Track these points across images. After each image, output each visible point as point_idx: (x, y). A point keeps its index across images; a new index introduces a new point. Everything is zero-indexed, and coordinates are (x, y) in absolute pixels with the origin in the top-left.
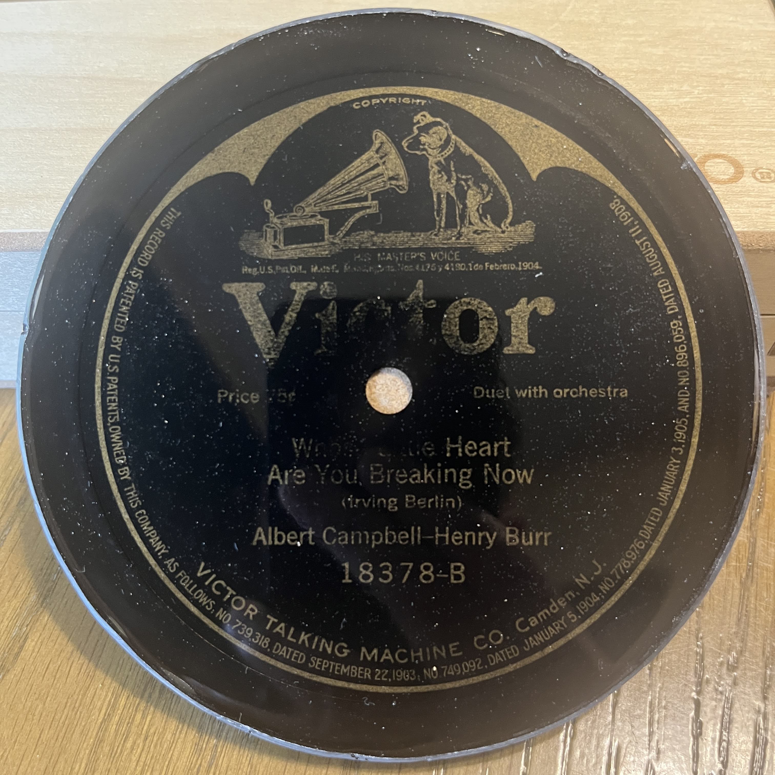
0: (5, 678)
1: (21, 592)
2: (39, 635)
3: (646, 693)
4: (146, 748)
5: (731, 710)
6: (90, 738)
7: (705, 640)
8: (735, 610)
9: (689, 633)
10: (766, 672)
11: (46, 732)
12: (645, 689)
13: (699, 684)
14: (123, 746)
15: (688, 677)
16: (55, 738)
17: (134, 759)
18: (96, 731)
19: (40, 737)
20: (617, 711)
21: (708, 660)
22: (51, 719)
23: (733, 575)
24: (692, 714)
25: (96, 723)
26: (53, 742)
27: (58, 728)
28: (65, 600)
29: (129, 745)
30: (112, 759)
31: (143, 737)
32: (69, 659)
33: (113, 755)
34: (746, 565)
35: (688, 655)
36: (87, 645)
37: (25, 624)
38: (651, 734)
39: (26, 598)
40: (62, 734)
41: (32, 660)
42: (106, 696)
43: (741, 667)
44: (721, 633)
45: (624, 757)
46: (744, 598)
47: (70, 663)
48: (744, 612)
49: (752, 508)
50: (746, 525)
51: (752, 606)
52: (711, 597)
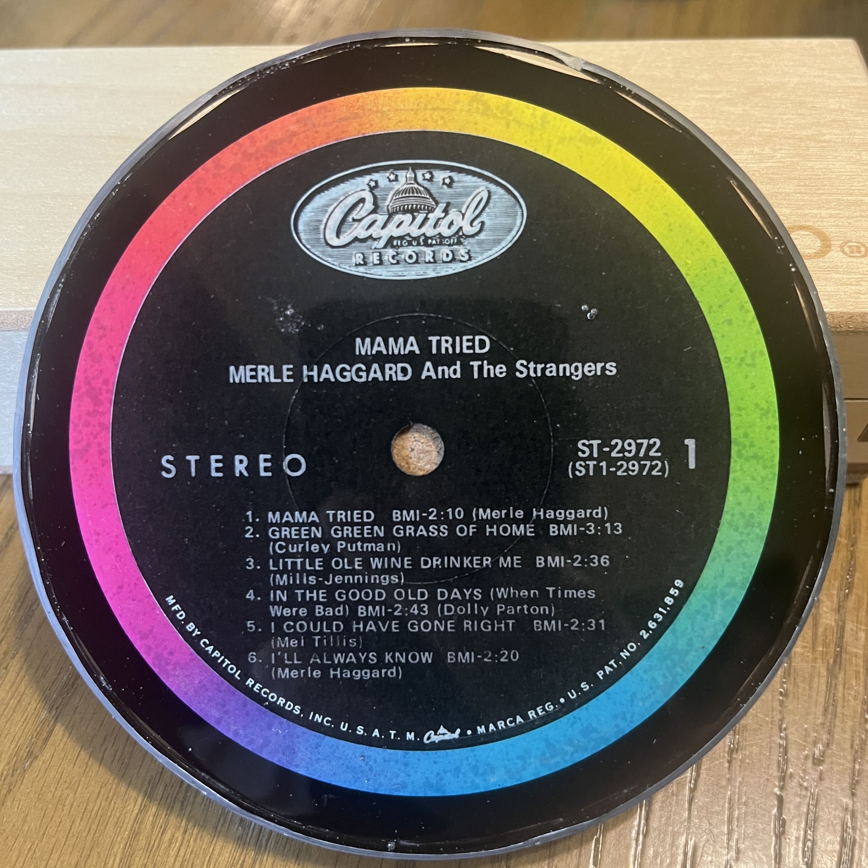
0: (33, 765)
1: (49, 673)
2: (70, 717)
3: (725, 787)
4: (185, 842)
5: (816, 807)
6: (125, 831)
7: (789, 731)
8: (822, 700)
9: (772, 724)
10: (854, 767)
11: (78, 824)
12: (724, 783)
13: (783, 779)
14: (160, 840)
15: (771, 771)
16: (87, 830)
17: (172, 853)
18: (131, 823)
19: (70, 829)
20: (693, 807)
21: (792, 753)
22: (83, 810)
23: (819, 661)
24: (775, 811)
25: (131, 815)
26: (84, 834)
27: (91, 820)
29: (167, 838)
30: (148, 853)
31: (182, 830)
32: (102, 745)
33: (149, 849)
34: (833, 650)
35: (771, 748)
37: (55, 707)
38: (730, 832)
39: (56, 679)
40: (94, 827)
41: (62, 745)
42: (142, 785)
43: (828, 760)
44: (806, 724)
45: (701, 857)
46: (831, 686)
47: (103, 750)
48: (831, 701)
49: (840, 589)
50: (834, 607)
51: (840, 695)
52: (795, 685)
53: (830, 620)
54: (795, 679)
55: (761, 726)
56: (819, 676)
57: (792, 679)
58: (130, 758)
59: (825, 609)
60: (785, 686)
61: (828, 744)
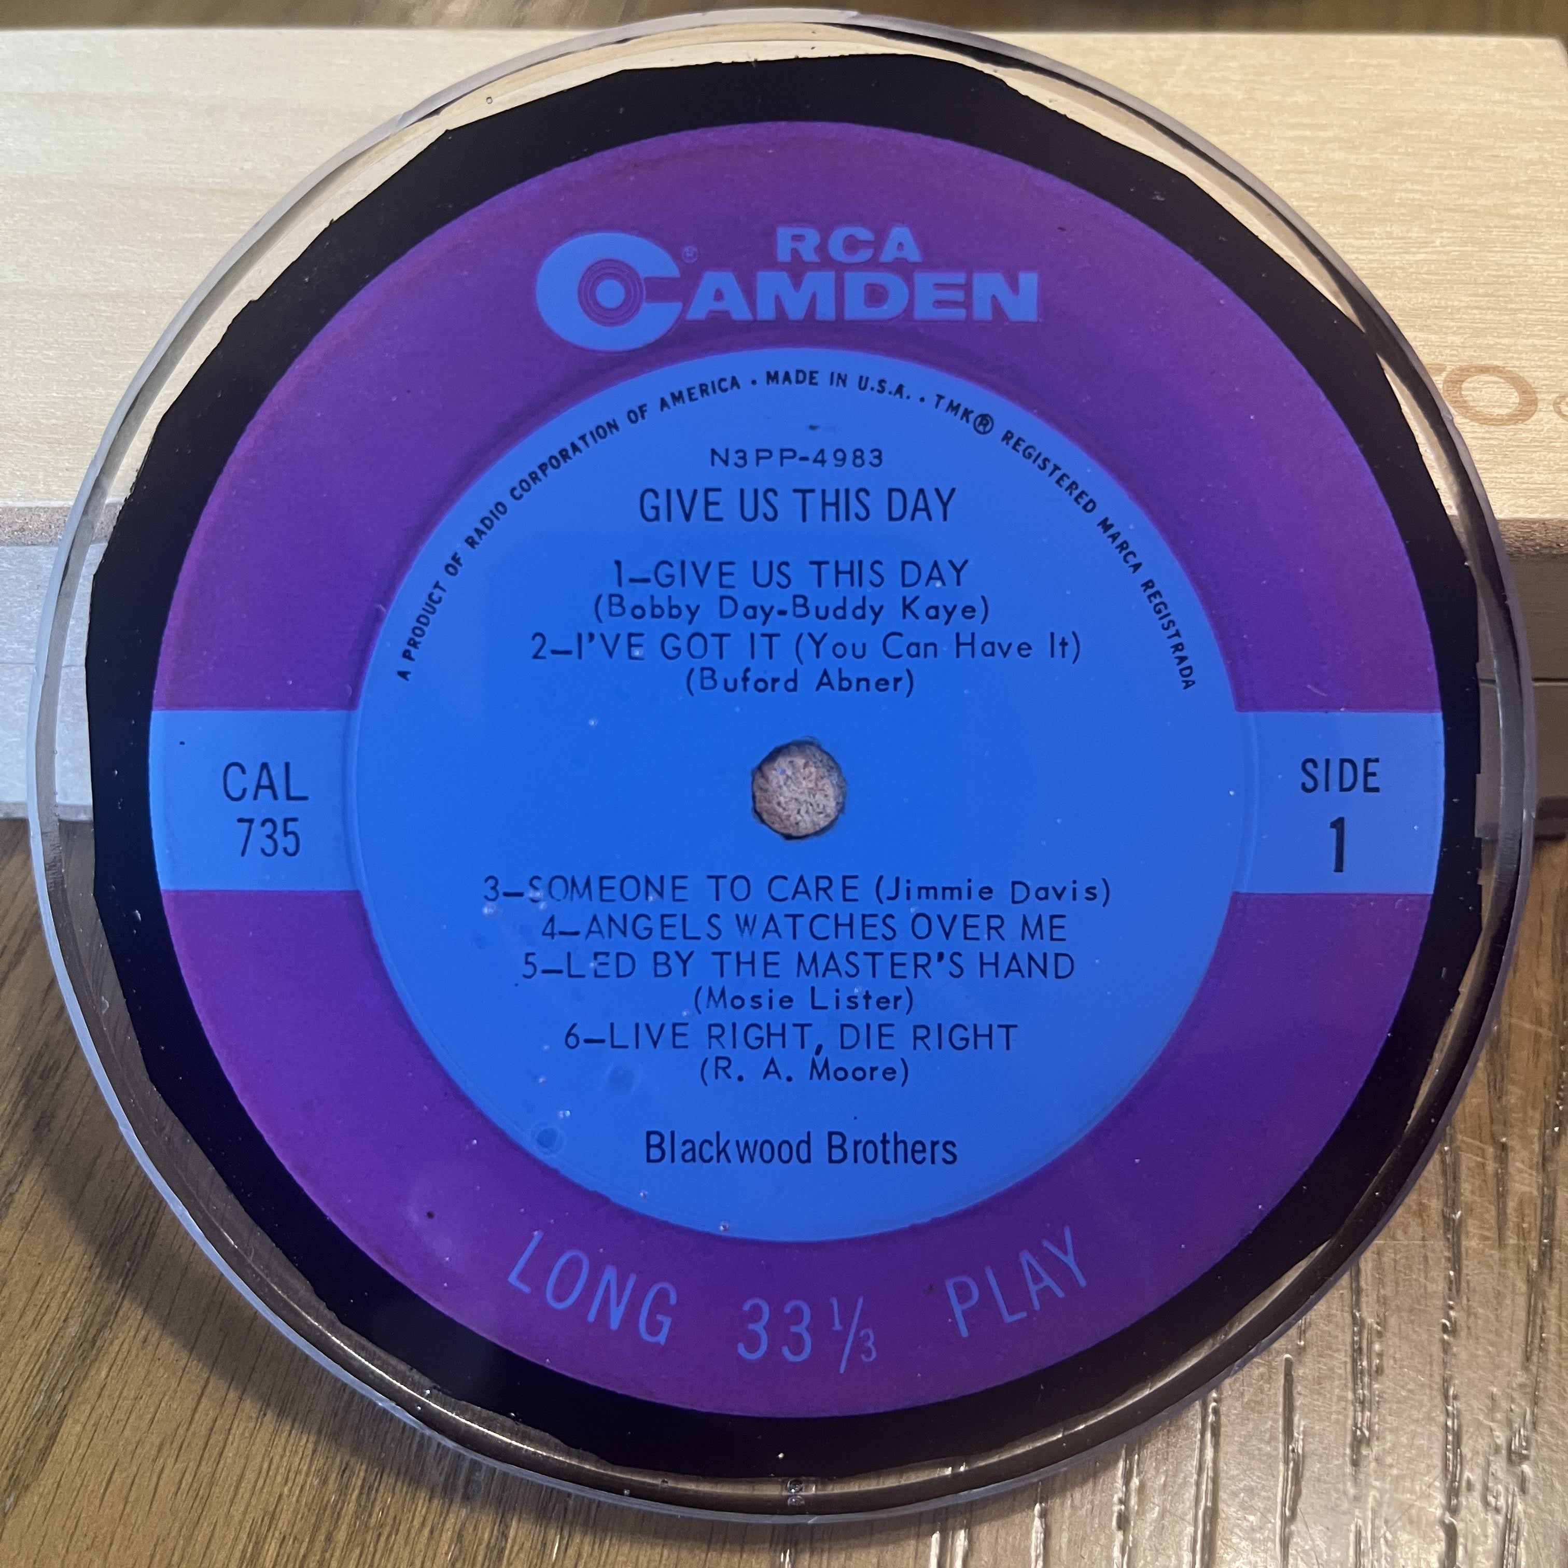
0: (20, 1502)
1: (47, 1319)
2: (89, 1407)
3: (1348, 1513)
5: (1517, 1545)
7: (1461, 1402)
8: (1519, 1339)
9: (1431, 1388)
12: (1345, 1505)
13: (1452, 1492)
20: (1292, 1551)
21: (1470, 1443)
23: (1512, 1264)
24: (1440, 1550)
28: (143, 1332)
32: (154, 1461)
34: (1536, 1243)
35: (1430, 1434)
36: (192, 1429)
37: (60, 1386)
39: (60, 1329)
41: (75, 1463)
42: (236, 1538)
43: (1536, 1455)
44: (1493, 1386)
46: (1535, 1313)
47: (158, 1470)
48: (1536, 1341)
49: (1544, 1126)
50: (1535, 1160)
51: (1554, 1329)
52: (1469, 1312)
53: (1530, 1185)
54: (1468, 1300)
55: (1410, 1391)
56: (1513, 1292)
57: (1464, 1301)
58: (211, 1485)
59: (1518, 1164)
60: (1452, 1313)
61: (1534, 1424)
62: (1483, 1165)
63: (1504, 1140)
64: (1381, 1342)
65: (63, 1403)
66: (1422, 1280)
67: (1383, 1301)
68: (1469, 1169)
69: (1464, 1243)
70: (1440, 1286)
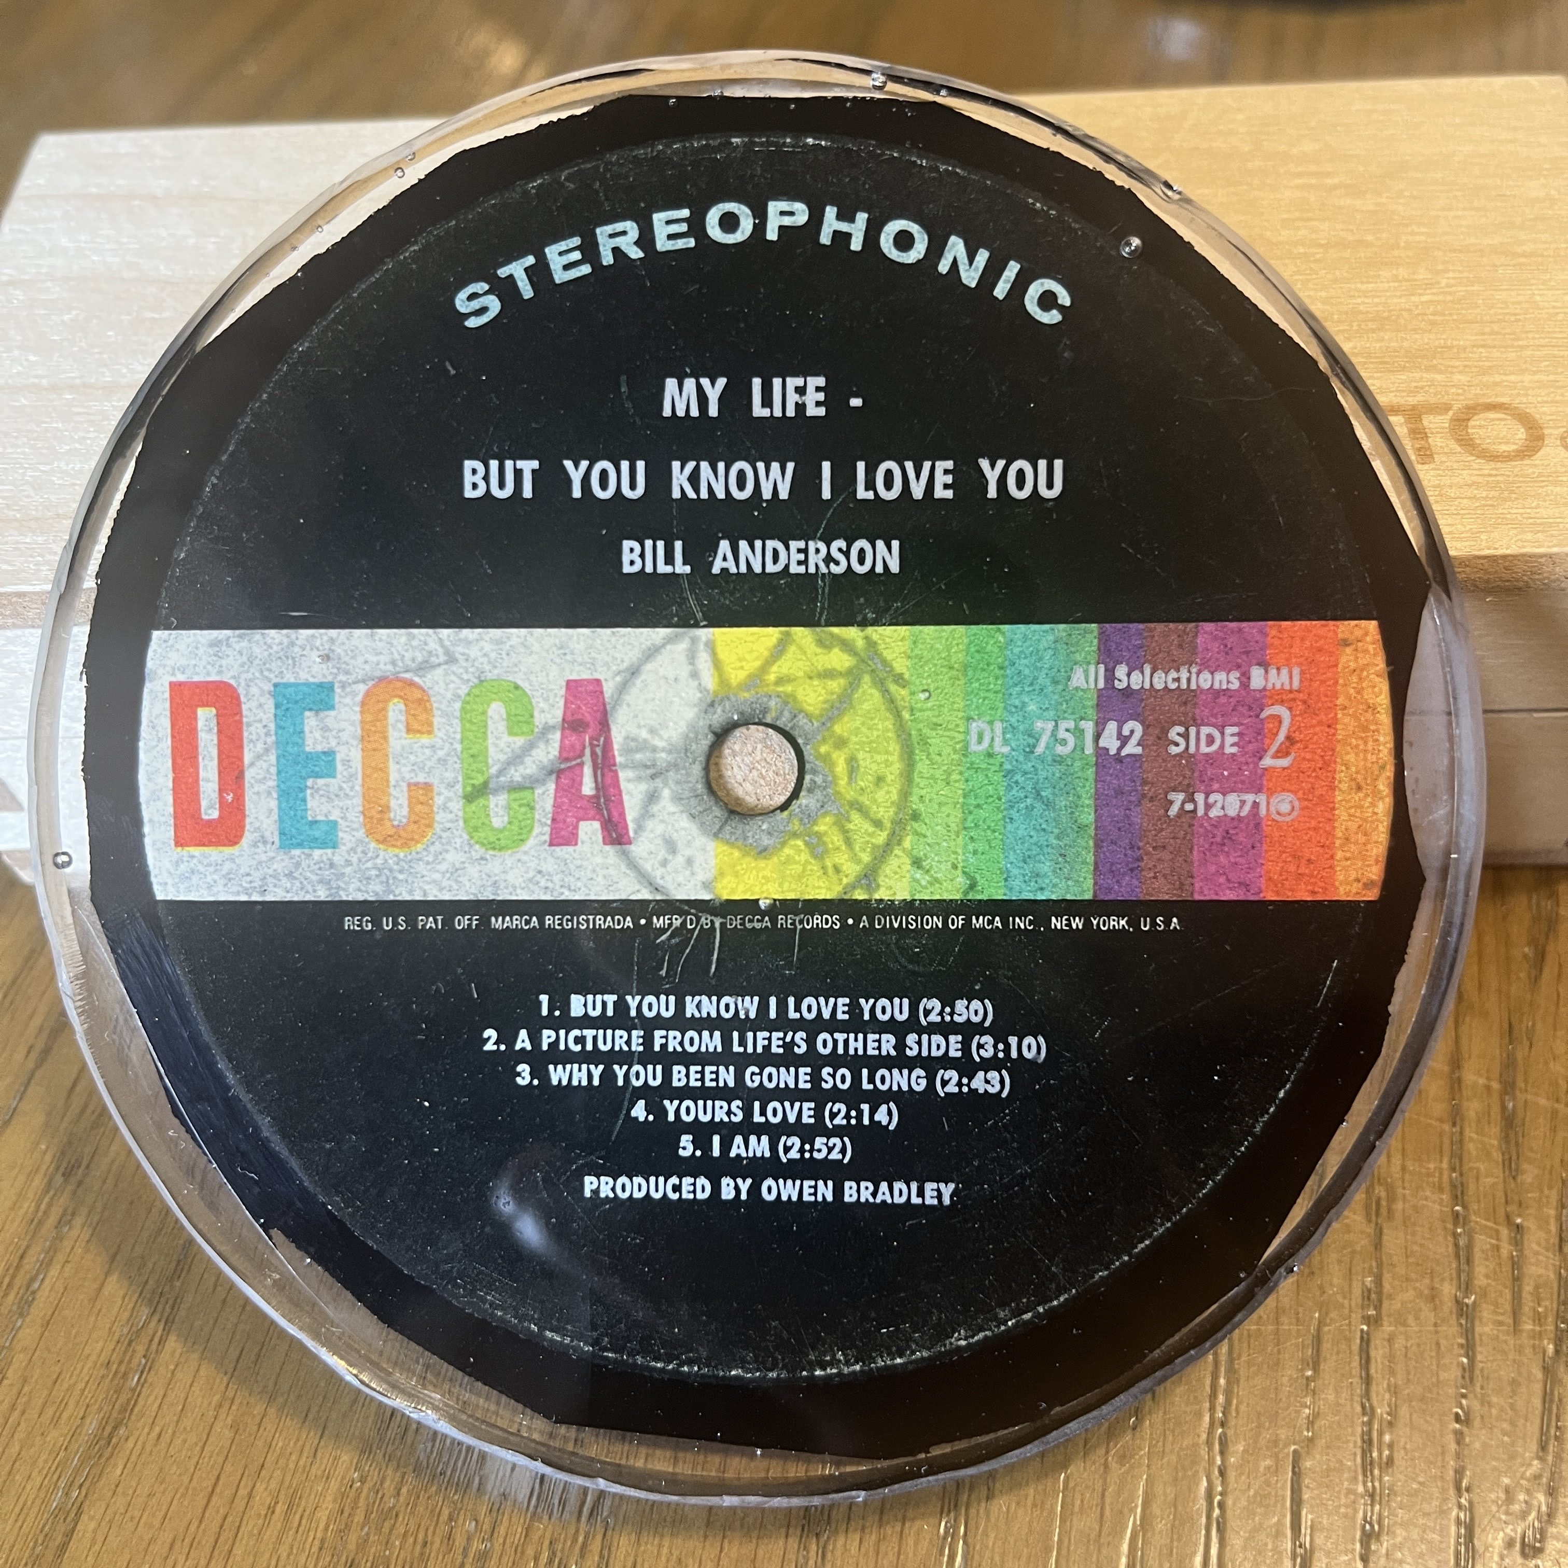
1: (65, 1416)
2: (104, 1506)
7: (1474, 1494)
8: (1533, 1429)
9: (1443, 1480)
21: (1483, 1536)
23: (1528, 1351)
28: (157, 1429)
34: (1551, 1328)
36: (203, 1526)
37: (77, 1484)
39: (77, 1426)
43: (1550, 1548)
46: (1552, 1401)
48: (1552, 1431)
49: (1561, 1206)
50: (1552, 1241)
52: (1485, 1402)
53: (1546, 1268)
54: (1482, 1388)
55: (1421, 1484)
56: (1529, 1379)
57: (1478, 1389)
59: (1535, 1247)
60: (1464, 1402)
61: (1549, 1515)
62: (1498, 1248)
63: (1519, 1221)
64: (1391, 1433)
65: (80, 1500)
66: (1434, 1367)
67: (1394, 1390)
68: (1483, 1251)
69: (1478, 1329)
70: (1453, 1374)
